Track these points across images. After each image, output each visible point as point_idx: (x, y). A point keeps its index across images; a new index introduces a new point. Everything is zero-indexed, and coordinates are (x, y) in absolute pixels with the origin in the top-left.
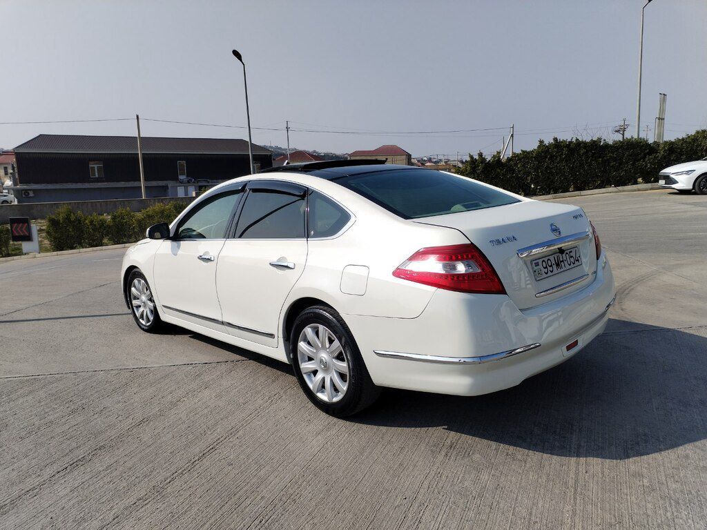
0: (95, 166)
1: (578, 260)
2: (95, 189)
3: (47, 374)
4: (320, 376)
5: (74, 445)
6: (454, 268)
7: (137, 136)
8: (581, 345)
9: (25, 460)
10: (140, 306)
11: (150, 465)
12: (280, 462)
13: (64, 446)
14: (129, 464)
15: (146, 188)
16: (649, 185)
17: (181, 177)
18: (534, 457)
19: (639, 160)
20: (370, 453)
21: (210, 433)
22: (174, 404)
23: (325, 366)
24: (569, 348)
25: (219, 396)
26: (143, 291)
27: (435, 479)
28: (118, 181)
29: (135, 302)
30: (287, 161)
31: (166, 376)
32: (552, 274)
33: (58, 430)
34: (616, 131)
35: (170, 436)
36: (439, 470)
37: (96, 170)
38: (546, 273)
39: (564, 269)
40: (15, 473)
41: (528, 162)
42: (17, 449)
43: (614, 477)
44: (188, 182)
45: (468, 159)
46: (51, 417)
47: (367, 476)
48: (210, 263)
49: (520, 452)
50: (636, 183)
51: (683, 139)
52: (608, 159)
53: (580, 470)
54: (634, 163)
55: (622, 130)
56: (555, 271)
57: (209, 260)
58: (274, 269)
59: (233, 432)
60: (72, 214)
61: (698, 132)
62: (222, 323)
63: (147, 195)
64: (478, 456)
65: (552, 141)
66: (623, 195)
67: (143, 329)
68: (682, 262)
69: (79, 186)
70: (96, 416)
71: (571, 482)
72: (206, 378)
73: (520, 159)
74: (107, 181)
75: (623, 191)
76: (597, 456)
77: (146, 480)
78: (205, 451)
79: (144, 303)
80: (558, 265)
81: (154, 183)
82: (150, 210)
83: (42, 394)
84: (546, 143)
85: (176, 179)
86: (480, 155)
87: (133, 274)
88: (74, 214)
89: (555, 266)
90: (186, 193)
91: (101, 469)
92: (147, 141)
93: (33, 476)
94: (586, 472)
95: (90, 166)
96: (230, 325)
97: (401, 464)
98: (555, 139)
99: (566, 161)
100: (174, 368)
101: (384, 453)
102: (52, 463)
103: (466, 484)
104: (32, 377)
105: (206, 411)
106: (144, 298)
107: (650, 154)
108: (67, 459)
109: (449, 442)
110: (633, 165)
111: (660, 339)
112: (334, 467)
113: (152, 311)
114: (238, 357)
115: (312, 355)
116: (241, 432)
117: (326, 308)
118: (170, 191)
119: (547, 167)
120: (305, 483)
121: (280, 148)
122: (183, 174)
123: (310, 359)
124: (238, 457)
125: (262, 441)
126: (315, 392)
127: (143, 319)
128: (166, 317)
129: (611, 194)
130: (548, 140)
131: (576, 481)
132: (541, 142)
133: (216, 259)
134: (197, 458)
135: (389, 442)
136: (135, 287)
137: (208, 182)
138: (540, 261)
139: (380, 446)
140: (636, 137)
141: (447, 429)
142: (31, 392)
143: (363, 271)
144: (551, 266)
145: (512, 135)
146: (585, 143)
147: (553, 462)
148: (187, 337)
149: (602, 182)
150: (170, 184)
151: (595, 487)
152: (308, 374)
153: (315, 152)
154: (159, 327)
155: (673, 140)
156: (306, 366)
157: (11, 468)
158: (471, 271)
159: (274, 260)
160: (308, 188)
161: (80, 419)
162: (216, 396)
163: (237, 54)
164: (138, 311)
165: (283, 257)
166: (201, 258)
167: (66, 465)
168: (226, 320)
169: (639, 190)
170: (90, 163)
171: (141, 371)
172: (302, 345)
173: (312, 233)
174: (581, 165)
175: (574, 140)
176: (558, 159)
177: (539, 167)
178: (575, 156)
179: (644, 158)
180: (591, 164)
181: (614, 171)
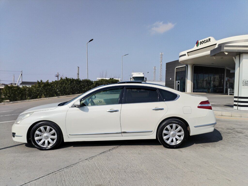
10: (42, 139)
29: (37, 138)
57: (116, 111)
62: (121, 133)
96: (125, 132)
115: (168, 133)
126: (169, 144)
128: (70, 139)
133: (120, 111)
164: (39, 142)
173: (164, 100)
174: (74, 87)
175: (71, 78)
176: (68, 84)
177: (62, 86)
178: (73, 83)
179: (90, 85)
180: (77, 86)
181: (83, 89)
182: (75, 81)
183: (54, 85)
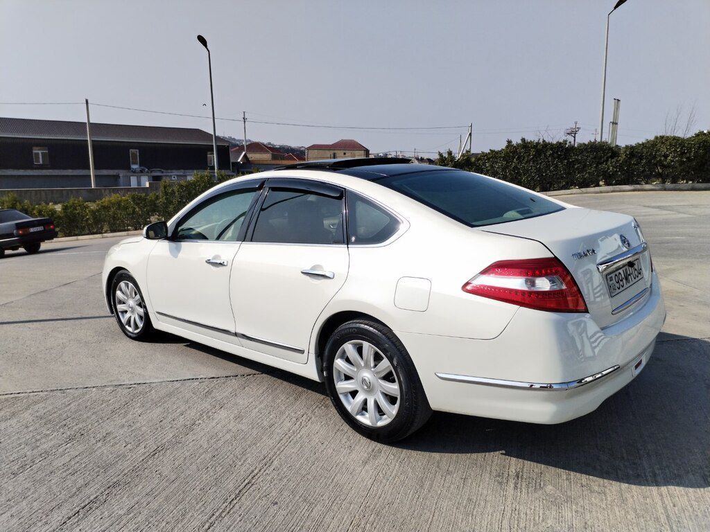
0: (39, 152)
1: (640, 273)
2: (38, 176)
3: (29, 391)
4: (360, 398)
5: (81, 482)
6: (533, 284)
7: (87, 121)
8: (644, 363)
9: (24, 503)
10: (126, 312)
11: (180, 507)
12: (333, 499)
13: (69, 483)
14: (154, 505)
15: (96, 176)
16: (610, 188)
17: (134, 167)
18: (614, 488)
19: (601, 163)
20: (431, 485)
21: (240, 463)
22: (190, 428)
23: (369, 387)
24: (636, 367)
25: (239, 418)
26: (131, 295)
27: (514, 517)
28: (65, 168)
29: (120, 307)
30: (244, 153)
31: (170, 395)
32: (623, 289)
33: (58, 463)
34: (568, 134)
35: (194, 467)
36: (514, 506)
37: (41, 157)
38: (619, 288)
39: (631, 283)
40: (15, 520)
41: (497, 162)
42: (11, 488)
43: (704, 511)
44: (141, 171)
45: (438, 157)
46: (45, 446)
47: (436, 515)
48: (221, 268)
49: (596, 482)
50: (598, 185)
51: (643, 144)
52: (573, 161)
53: (667, 502)
54: (597, 166)
55: (573, 133)
56: (625, 286)
57: (221, 264)
58: (307, 278)
59: (267, 461)
60: (18, 204)
61: (656, 138)
62: (236, 334)
63: (97, 184)
64: (550, 487)
65: (520, 142)
66: (588, 197)
67: (130, 337)
68: (672, 267)
69: (21, 172)
70: (99, 444)
71: (663, 519)
72: (218, 395)
73: (488, 159)
74: (53, 167)
75: (587, 193)
76: (678, 485)
77: (180, 526)
78: (241, 487)
79: (132, 308)
80: (627, 279)
81: (105, 172)
82: (106, 200)
83: (27, 416)
84: (514, 143)
85: (128, 168)
86: (450, 153)
87: (118, 276)
88: (20, 203)
89: (624, 281)
90: (139, 183)
91: (121, 512)
92: (97, 128)
93: (40, 524)
94: (674, 506)
95: (34, 151)
96: (244, 336)
97: (470, 500)
98: (523, 140)
99: (534, 162)
100: (177, 385)
101: (446, 485)
102: (59, 506)
103: (550, 522)
104: (12, 396)
105: (228, 436)
106: (131, 302)
107: (612, 157)
108: (76, 500)
109: (514, 472)
110: (596, 167)
111: (688, 350)
112: (396, 505)
113: (141, 317)
114: (248, 370)
115: (350, 373)
116: (276, 463)
117: (372, 323)
118: (121, 180)
119: (516, 167)
120: (368, 525)
121: (234, 139)
122: (135, 163)
123: (348, 378)
124: (281, 492)
125: (304, 473)
126: (353, 414)
127: (130, 326)
128: (159, 324)
129: (575, 195)
130: (516, 140)
131: (668, 517)
132: (509, 142)
133: (230, 264)
134: (233, 496)
135: (449, 473)
136: (121, 290)
137: (163, 172)
138: (613, 275)
139: (439, 476)
140: (598, 140)
141: (505, 454)
142: (13, 414)
143: (424, 285)
144: (622, 280)
145: (470, 134)
146: (551, 145)
147: (634, 492)
148: (181, 346)
149: (567, 183)
150: (122, 173)
151: (690, 523)
152: (345, 395)
153: (270, 144)
154: (149, 335)
155: (634, 145)
156: (342, 386)
157: (9, 514)
158: (555, 287)
159: (307, 268)
160: (345, 189)
161: (81, 448)
162: (236, 418)
163: (202, 40)
164: (123, 317)
165: (318, 265)
166: (208, 262)
167: (77, 509)
168: (240, 331)
169: (601, 192)
170: (34, 148)
171: (141, 388)
172: (339, 363)
173: (353, 239)
174: (548, 166)
175: (541, 141)
176: (526, 159)
177: (507, 167)
178: (543, 156)
179: (607, 161)
180: (556, 166)
181: (579, 173)
182: (551, 149)
183: (484, 164)
